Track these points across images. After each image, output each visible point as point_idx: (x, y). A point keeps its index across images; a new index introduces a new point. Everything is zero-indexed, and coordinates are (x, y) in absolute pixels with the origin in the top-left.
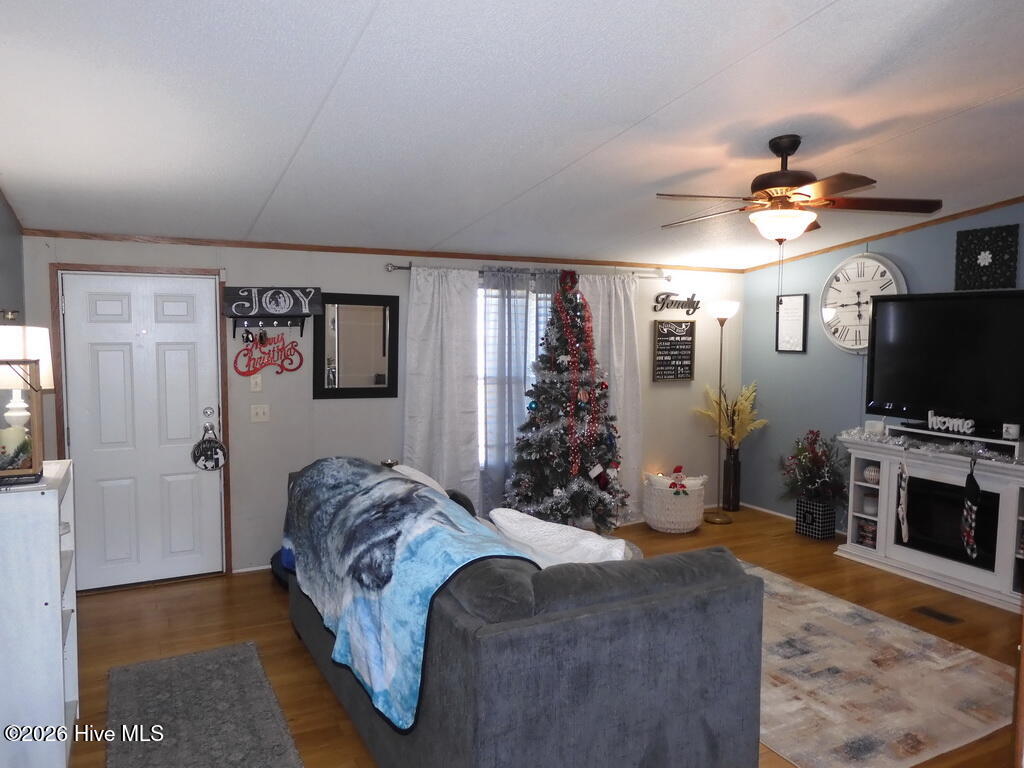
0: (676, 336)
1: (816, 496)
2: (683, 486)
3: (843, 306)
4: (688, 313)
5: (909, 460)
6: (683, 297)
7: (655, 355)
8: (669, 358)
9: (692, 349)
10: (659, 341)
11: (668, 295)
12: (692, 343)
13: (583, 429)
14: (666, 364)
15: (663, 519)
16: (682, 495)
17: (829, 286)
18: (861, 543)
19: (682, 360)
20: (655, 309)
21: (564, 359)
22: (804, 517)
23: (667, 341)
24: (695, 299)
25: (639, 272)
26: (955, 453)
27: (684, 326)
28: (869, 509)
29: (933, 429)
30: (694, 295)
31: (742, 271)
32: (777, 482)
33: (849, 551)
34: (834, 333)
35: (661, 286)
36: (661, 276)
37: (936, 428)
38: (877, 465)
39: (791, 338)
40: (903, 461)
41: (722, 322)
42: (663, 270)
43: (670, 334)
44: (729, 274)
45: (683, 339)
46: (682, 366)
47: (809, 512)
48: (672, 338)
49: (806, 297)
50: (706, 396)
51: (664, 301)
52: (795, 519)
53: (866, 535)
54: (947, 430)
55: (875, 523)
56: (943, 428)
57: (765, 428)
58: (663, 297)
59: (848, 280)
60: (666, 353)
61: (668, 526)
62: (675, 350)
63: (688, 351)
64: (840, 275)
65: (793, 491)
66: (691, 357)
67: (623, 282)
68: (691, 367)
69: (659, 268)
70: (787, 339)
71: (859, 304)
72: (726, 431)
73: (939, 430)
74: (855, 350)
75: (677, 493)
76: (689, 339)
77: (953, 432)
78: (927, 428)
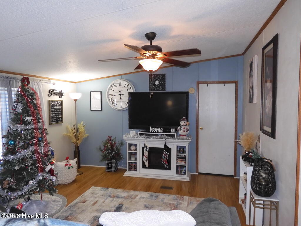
0: (56, 106)
1: (113, 158)
2: (70, 164)
3: (115, 95)
4: (60, 97)
5: (147, 142)
6: (58, 91)
7: (50, 114)
8: (54, 115)
9: (62, 111)
10: (51, 108)
11: (53, 90)
12: (62, 109)
13: (41, 150)
14: (53, 117)
15: (64, 179)
16: (71, 168)
17: (110, 89)
18: (130, 170)
19: (59, 115)
20: (49, 95)
21: (28, 119)
22: (108, 166)
23: (53, 108)
24: (62, 92)
25: (42, 80)
26: (160, 138)
27: (59, 102)
28: (133, 159)
29: (151, 132)
30: (61, 91)
31: (75, 83)
32: (99, 155)
33: (128, 174)
34: (112, 104)
35: (51, 87)
36: (50, 83)
37: (152, 131)
38: (135, 145)
39: (96, 106)
40: (145, 143)
41: (76, 101)
42: (51, 80)
43: (54, 105)
44: (72, 83)
45: (59, 107)
46: (59, 118)
47: (110, 164)
48: (55, 107)
49: (101, 92)
50: (67, 128)
51: (51, 93)
52: (105, 167)
53: (133, 167)
54: (156, 132)
55: (136, 163)
56: (154, 131)
57: (88, 137)
58: (51, 91)
59: (116, 87)
60: (53, 113)
61: (65, 181)
62: (56, 111)
63: (60, 112)
64: (113, 85)
65: (105, 157)
66: (62, 114)
67: (38, 84)
68: (62, 118)
69: (49, 79)
70: (95, 106)
71: (120, 95)
72: (74, 140)
73: (153, 132)
74: (120, 109)
75: (69, 168)
76: (61, 107)
77: (157, 132)
78: (150, 132)
